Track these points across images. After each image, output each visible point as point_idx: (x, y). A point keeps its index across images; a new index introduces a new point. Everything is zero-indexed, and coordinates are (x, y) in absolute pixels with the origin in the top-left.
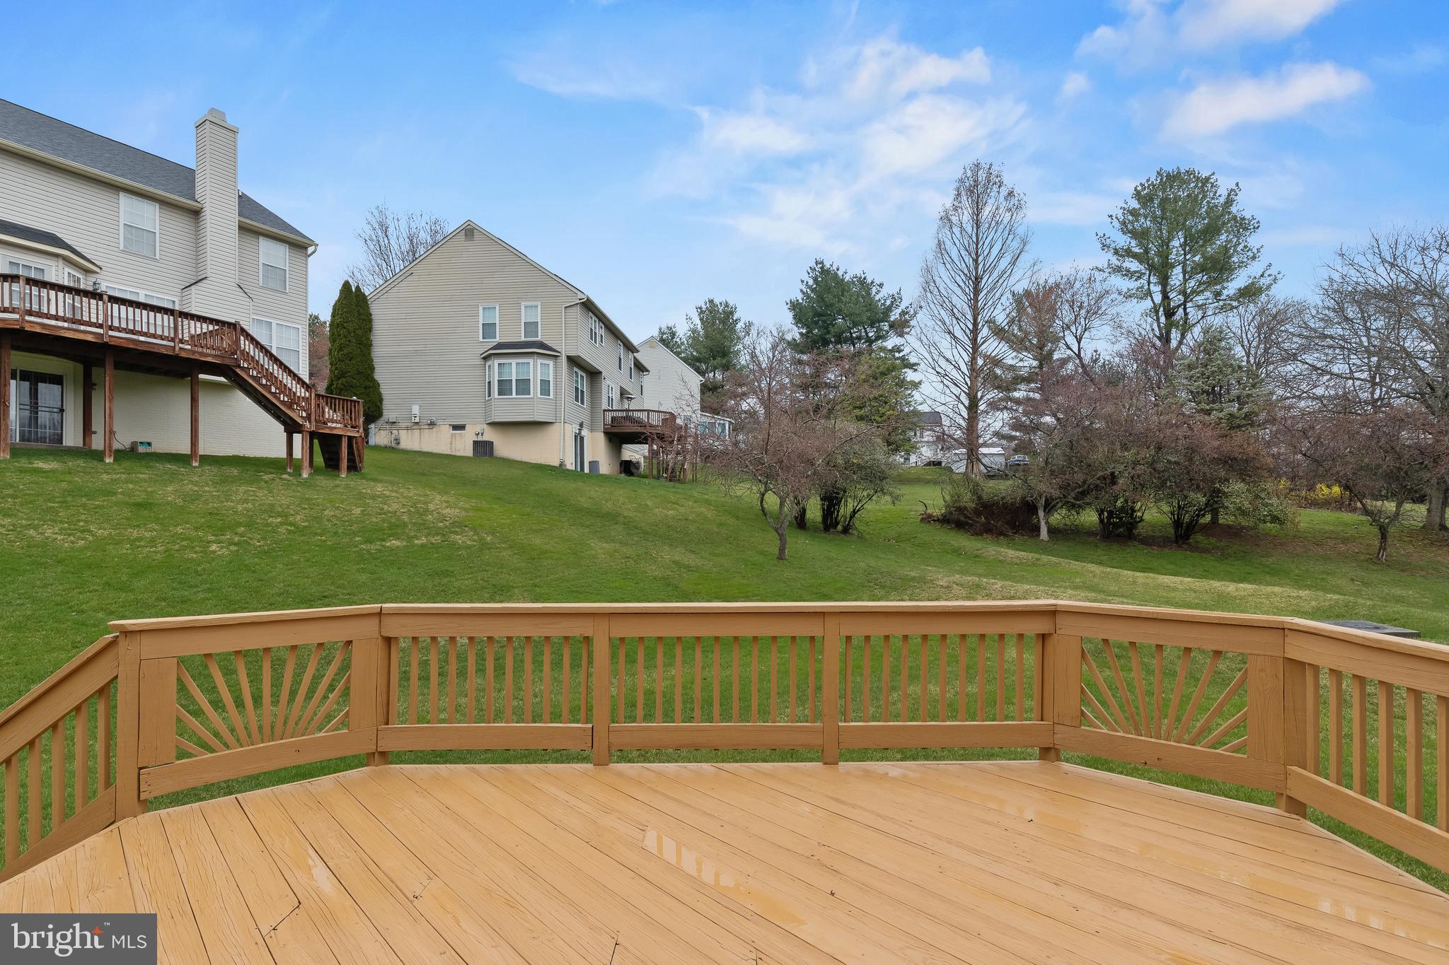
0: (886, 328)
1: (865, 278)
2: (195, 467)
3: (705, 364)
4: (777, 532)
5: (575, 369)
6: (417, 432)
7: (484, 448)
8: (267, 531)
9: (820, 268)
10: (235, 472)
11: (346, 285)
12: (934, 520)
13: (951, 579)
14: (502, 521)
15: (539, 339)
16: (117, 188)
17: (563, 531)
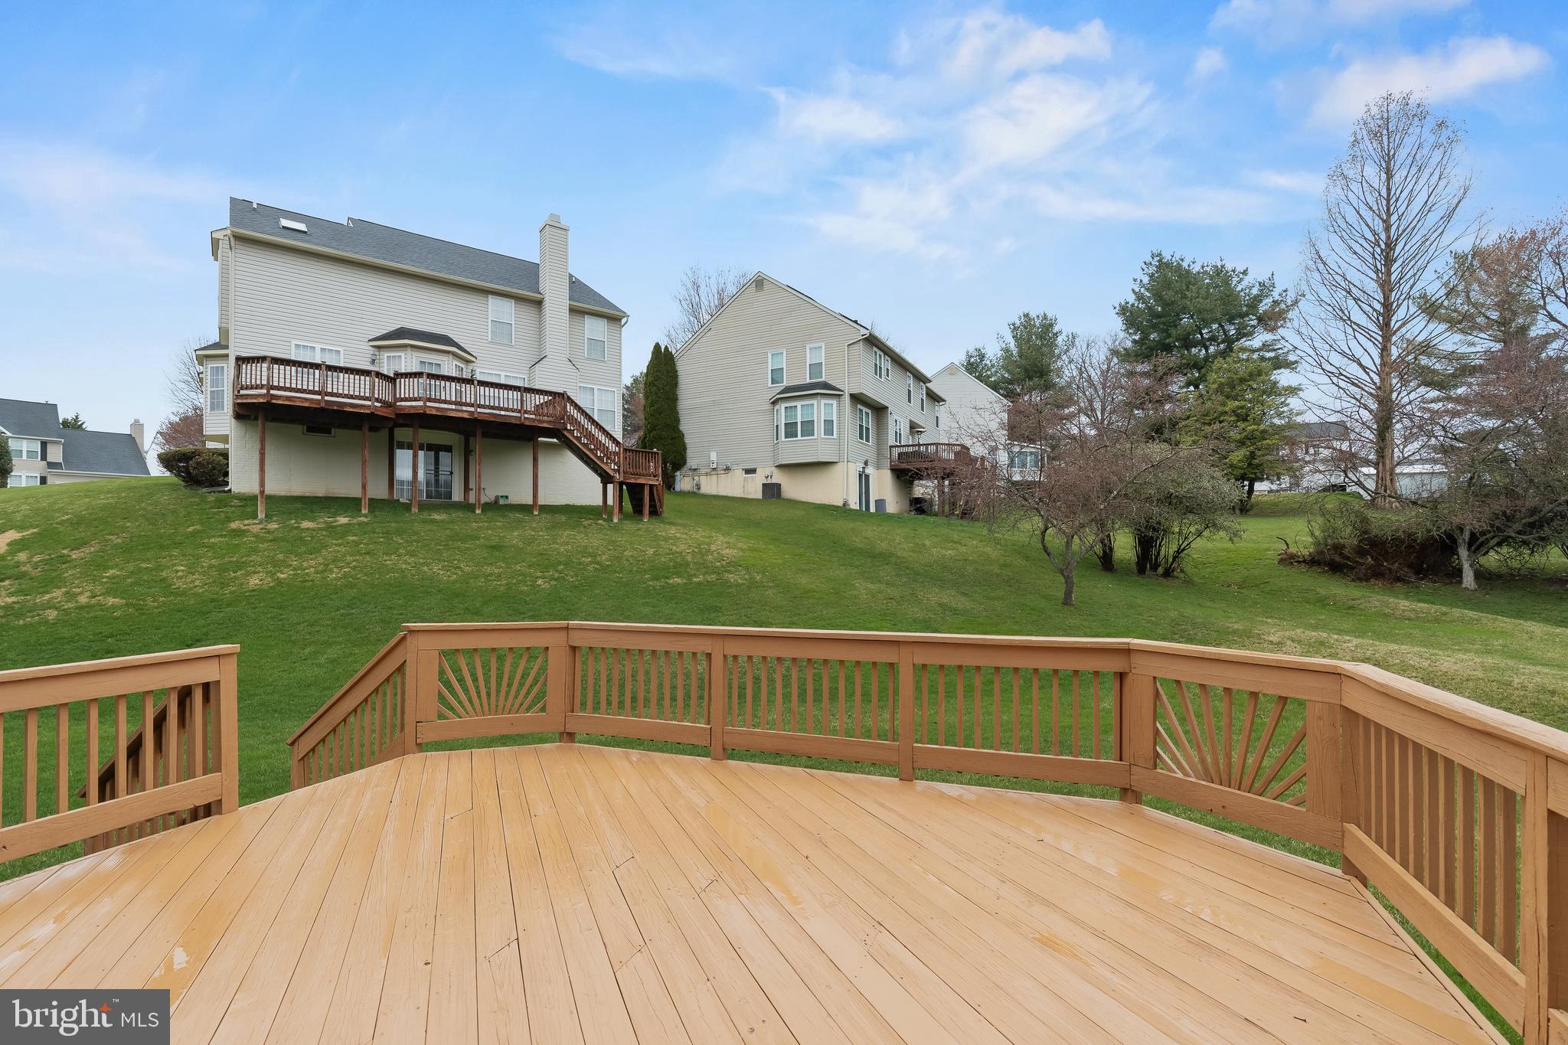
0: (1254, 322)
1: (1222, 266)
2: (536, 515)
3: (1019, 385)
4: (1063, 574)
5: (859, 406)
6: (714, 477)
7: (772, 491)
8: (580, 569)
9: (1158, 261)
10: (564, 518)
11: (657, 346)
12: (1299, 562)
13: (1287, 634)
14: (774, 561)
15: (823, 379)
16: (486, 292)
17: (831, 571)
